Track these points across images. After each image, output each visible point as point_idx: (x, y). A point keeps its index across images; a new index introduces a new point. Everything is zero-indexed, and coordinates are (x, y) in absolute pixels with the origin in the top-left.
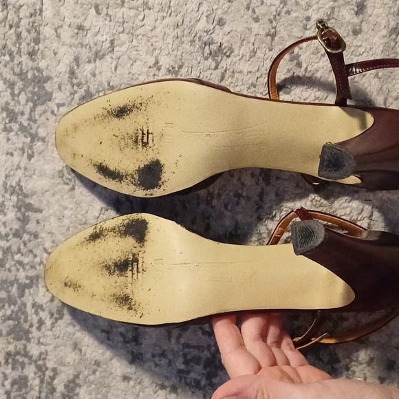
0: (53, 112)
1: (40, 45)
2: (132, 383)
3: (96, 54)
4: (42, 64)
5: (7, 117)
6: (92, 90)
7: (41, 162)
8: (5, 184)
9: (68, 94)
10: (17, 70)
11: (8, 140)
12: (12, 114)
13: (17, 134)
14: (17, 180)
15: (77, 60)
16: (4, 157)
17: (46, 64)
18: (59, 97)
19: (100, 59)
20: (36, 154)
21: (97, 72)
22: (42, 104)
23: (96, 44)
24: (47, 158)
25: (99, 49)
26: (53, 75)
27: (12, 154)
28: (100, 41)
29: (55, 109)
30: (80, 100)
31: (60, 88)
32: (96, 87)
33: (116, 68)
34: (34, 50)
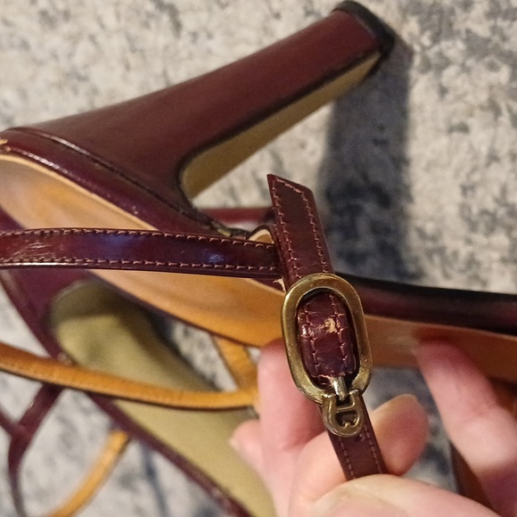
5: (423, 31)
8: (464, 209)
11: (443, 91)
12: (435, 17)
13: (465, 69)
14: (496, 190)
16: (444, 140)
27: (464, 129)
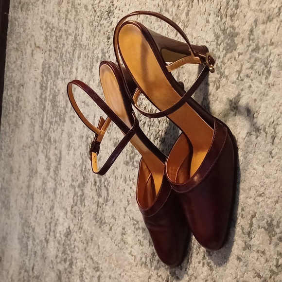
0: (235, 59)
1: (238, 10)
2: (241, 263)
3: (268, 17)
4: (236, 24)
6: (260, 45)
7: (222, 93)
9: (246, 46)
10: (222, 27)
15: (256, 21)
17: (238, 23)
18: (241, 48)
19: (270, 21)
20: (221, 87)
21: (266, 31)
22: (231, 52)
23: (269, 10)
24: (226, 90)
25: (271, 14)
26: (240, 32)
28: (272, 8)
29: (237, 56)
30: (251, 51)
31: (242, 41)
32: (263, 42)
33: (278, 29)
34: (234, 13)
